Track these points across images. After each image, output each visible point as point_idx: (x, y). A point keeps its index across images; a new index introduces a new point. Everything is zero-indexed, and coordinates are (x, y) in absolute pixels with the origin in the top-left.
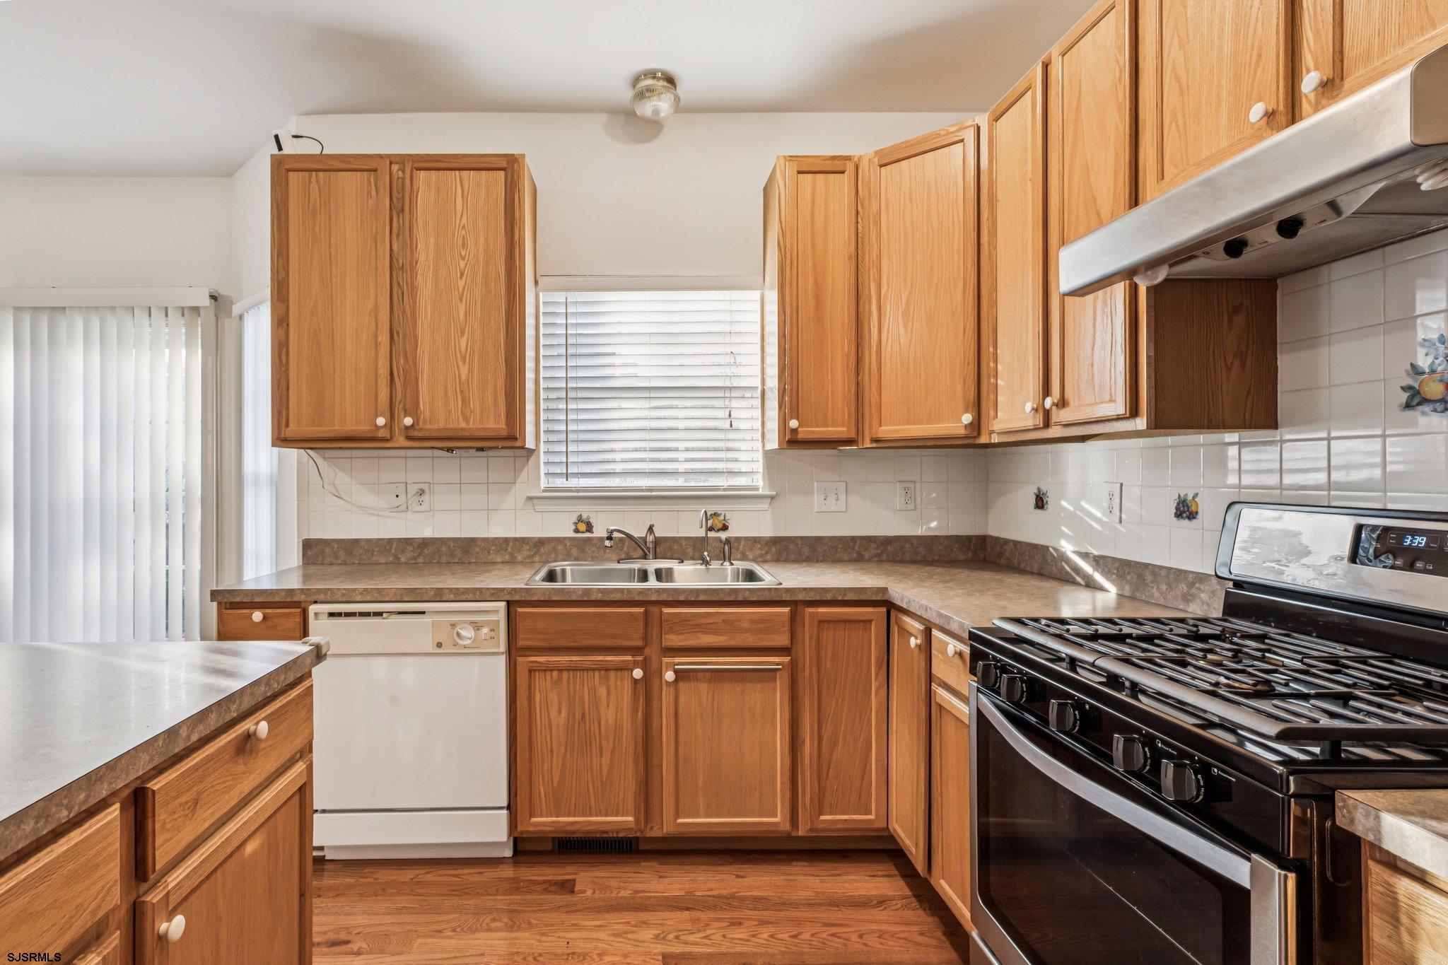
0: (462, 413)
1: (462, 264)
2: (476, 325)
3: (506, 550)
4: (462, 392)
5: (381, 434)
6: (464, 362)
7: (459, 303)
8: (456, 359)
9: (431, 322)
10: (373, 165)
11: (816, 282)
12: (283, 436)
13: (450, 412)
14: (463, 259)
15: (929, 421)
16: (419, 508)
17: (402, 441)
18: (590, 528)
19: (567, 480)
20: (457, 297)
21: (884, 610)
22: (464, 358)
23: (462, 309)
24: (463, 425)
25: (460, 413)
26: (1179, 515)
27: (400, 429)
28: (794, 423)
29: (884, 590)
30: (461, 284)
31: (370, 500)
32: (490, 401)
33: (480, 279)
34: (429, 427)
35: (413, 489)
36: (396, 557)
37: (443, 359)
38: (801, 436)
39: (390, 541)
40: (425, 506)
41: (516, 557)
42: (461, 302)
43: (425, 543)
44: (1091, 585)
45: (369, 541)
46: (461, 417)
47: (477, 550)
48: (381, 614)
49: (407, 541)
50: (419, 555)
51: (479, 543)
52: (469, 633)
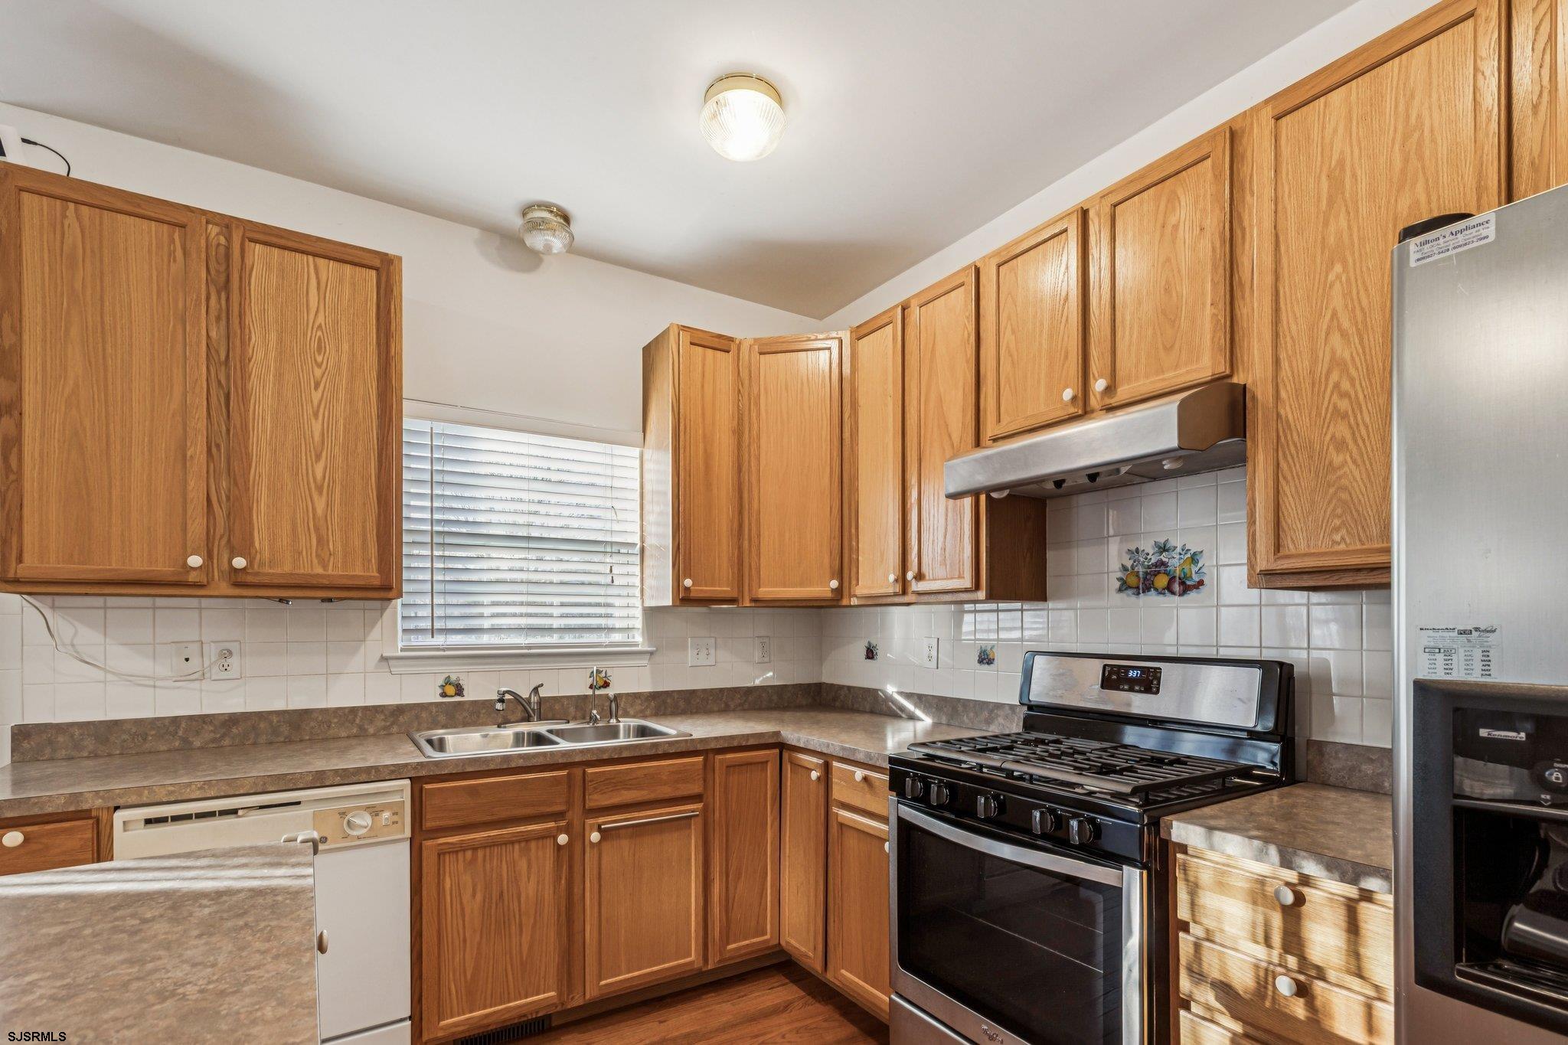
0: (318, 556)
1: (321, 372)
2: (337, 448)
3: (353, 722)
4: (317, 529)
5: (192, 577)
6: (320, 493)
7: (313, 421)
8: (310, 489)
9: (271, 440)
10: (181, 218)
11: (706, 451)
12: (11, 575)
13: (300, 553)
14: (322, 366)
15: (801, 585)
16: (224, 675)
17: (225, 588)
18: (459, 691)
19: (433, 637)
20: (310, 411)
21: (777, 751)
22: (320, 489)
23: (317, 427)
24: (319, 570)
25: (314, 554)
26: (981, 661)
27: (222, 572)
28: (688, 582)
29: (778, 733)
30: (316, 396)
31: (141, 665)
32: (358, 543)
33: (342, 395)
34: (267, 570)
35: (213, 650)
37: (288, 488)
38: (694, 595)
39: (175, 720)
40: (234, 672)
41: (366, 730)
42: (316, 418)
43: (232, 720)
44: (910, 717)
45: (138, 722)
46: (315, 561)
47: (312, 724)
48: (234, 812)
49: (204, 719)
50: (223, 736)
51: (315, 715)
52: (364, 820)
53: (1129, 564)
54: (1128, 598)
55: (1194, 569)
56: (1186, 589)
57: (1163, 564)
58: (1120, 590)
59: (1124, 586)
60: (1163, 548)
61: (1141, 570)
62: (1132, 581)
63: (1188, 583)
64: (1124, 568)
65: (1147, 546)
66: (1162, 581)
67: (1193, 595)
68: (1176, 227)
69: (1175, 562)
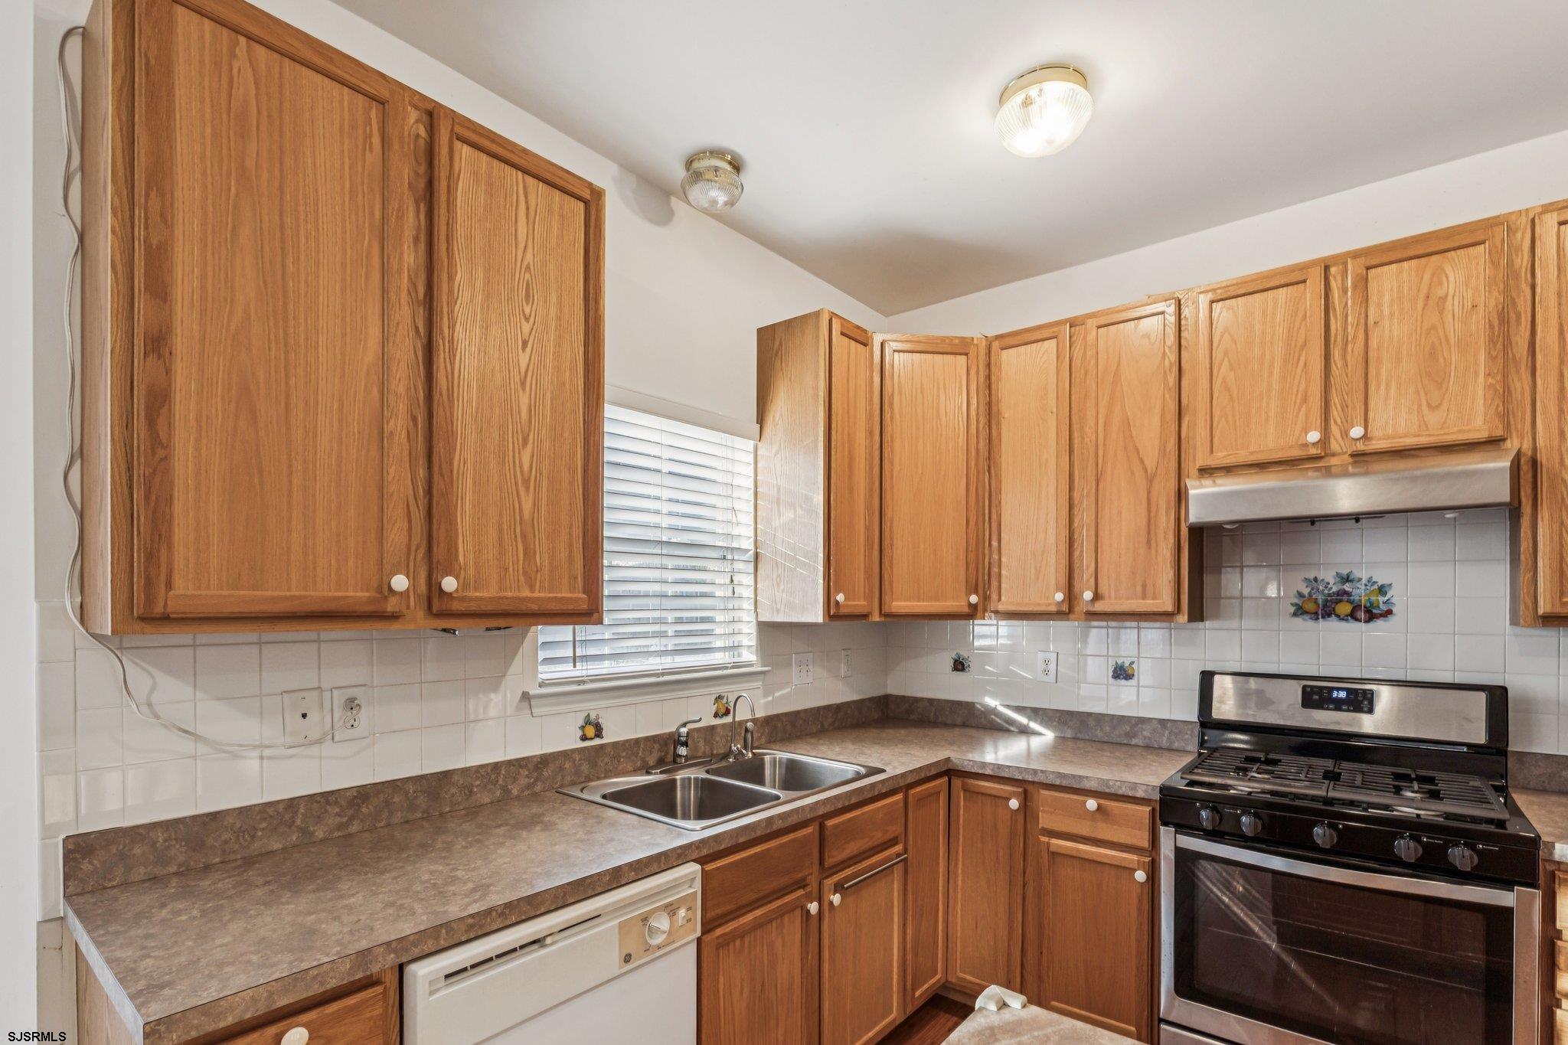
0: (525, 573)
1: (526, 327)
2: (544, 431)
3: (496, 783)
4: (524, 537)
5: (390, 606)
6: (527, 489)
7: (521, 392)
8: (516, 484)
9: (477, 412)
10: (382, 90)
11: (850, 451)
12: (159, 609)
13: (506, 569)
14: (527, 319)
15: (936, 599)
16: (350, 733)
18: (599, 731)
20: (517, 379)
21: (946, 779)
22: (526, 482)
23: (524, 401)
24: (526, 593)
25: (521, 571)
26: (1116, 676)
27: (419, 596)
28: (841, 597)
29: (948, 759)
30: (524, 359)
32: (564, 555)
33: (549, 358)
34: (472, 594)
35: (339, 698)
36: (304, 831)
37: (495, 481)
38: (843, 611)
39: (291, 803)
40: (362, 728)
41: (509, 792)
42: (524, 389)
43: (362, 796)
44: (1025, 731)
45: (244, 811)
46: (522, 578)
47: (453, 790)
48: (538, 942)
49: (329, 798)
50: (352, 818)
51: (456, 777)
52: (663, 923)
53: (1306, 591)
54: (1303, 624)
55: (1381, 599)
56: (1371, 615)
57: (1346, 593)
58: (1295, 614)
59: (1300, 611)
60: (1347, 579)
61: (1320, 598)
62: (1310, 607)
63: (1374, 611)
64: (1300, 595)
65: (1328, 576)
66: (1344, 608)
67: (1379, 623)
68: (1444, 299)
69: (1360, 593)
